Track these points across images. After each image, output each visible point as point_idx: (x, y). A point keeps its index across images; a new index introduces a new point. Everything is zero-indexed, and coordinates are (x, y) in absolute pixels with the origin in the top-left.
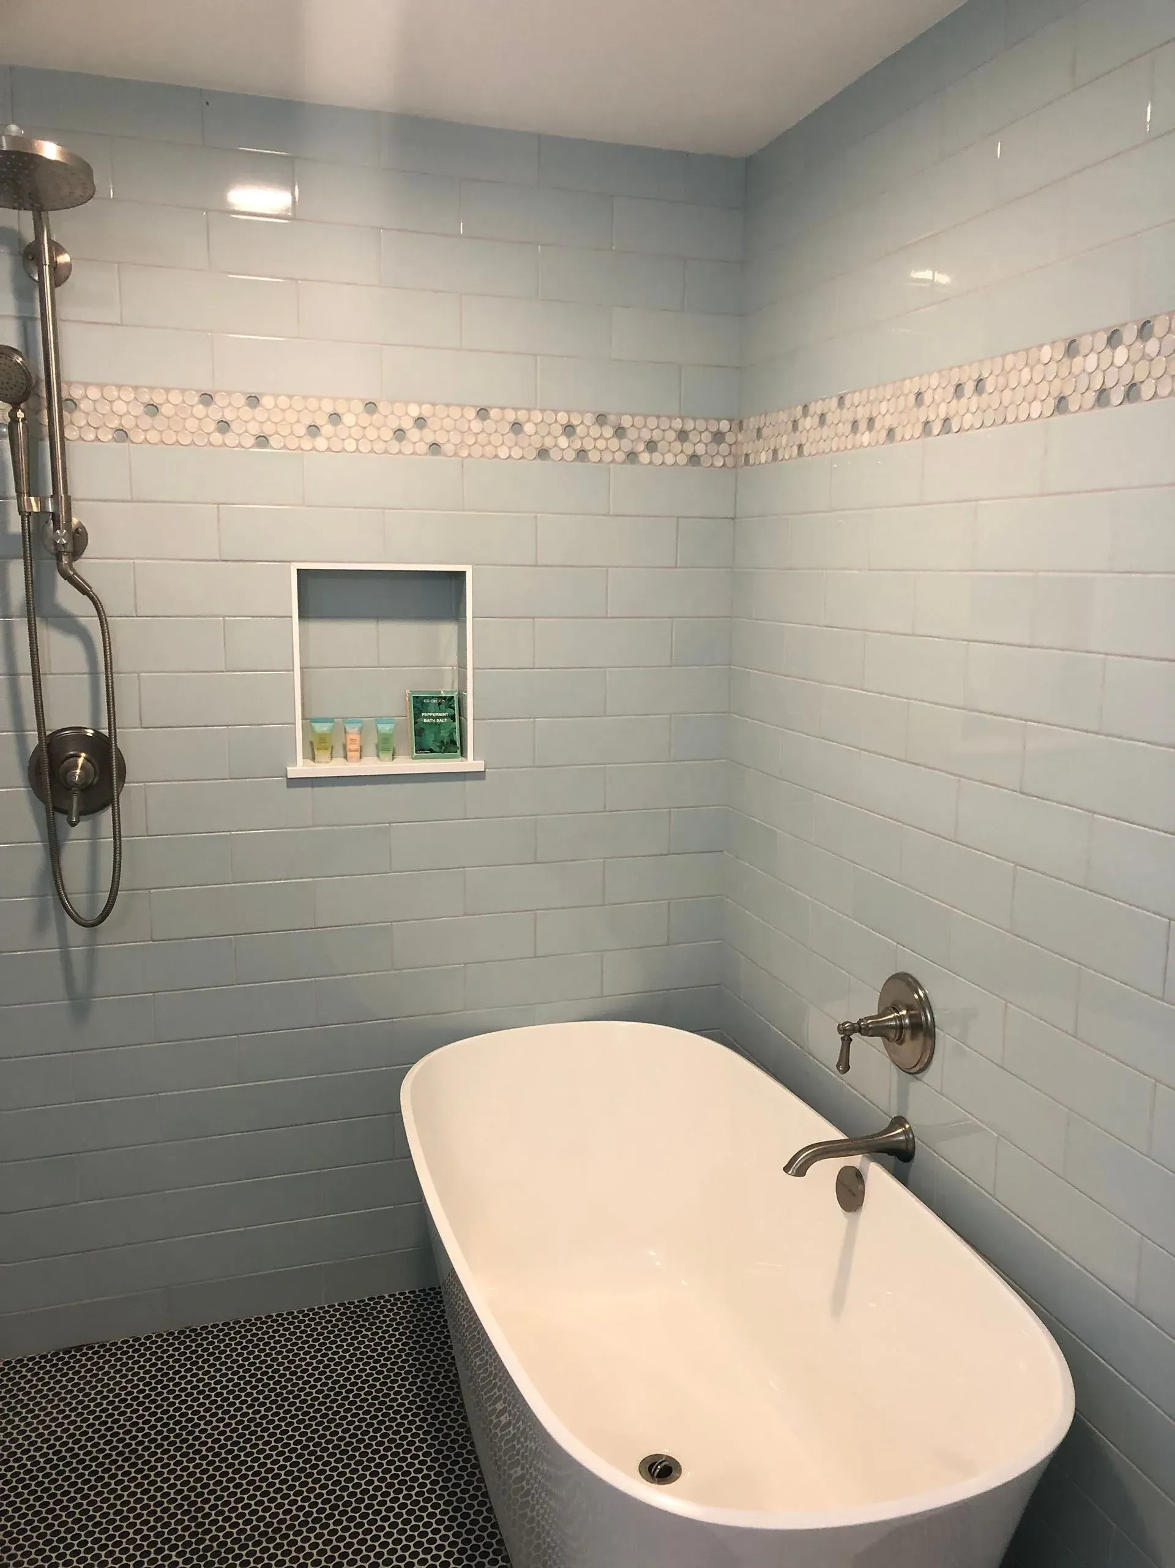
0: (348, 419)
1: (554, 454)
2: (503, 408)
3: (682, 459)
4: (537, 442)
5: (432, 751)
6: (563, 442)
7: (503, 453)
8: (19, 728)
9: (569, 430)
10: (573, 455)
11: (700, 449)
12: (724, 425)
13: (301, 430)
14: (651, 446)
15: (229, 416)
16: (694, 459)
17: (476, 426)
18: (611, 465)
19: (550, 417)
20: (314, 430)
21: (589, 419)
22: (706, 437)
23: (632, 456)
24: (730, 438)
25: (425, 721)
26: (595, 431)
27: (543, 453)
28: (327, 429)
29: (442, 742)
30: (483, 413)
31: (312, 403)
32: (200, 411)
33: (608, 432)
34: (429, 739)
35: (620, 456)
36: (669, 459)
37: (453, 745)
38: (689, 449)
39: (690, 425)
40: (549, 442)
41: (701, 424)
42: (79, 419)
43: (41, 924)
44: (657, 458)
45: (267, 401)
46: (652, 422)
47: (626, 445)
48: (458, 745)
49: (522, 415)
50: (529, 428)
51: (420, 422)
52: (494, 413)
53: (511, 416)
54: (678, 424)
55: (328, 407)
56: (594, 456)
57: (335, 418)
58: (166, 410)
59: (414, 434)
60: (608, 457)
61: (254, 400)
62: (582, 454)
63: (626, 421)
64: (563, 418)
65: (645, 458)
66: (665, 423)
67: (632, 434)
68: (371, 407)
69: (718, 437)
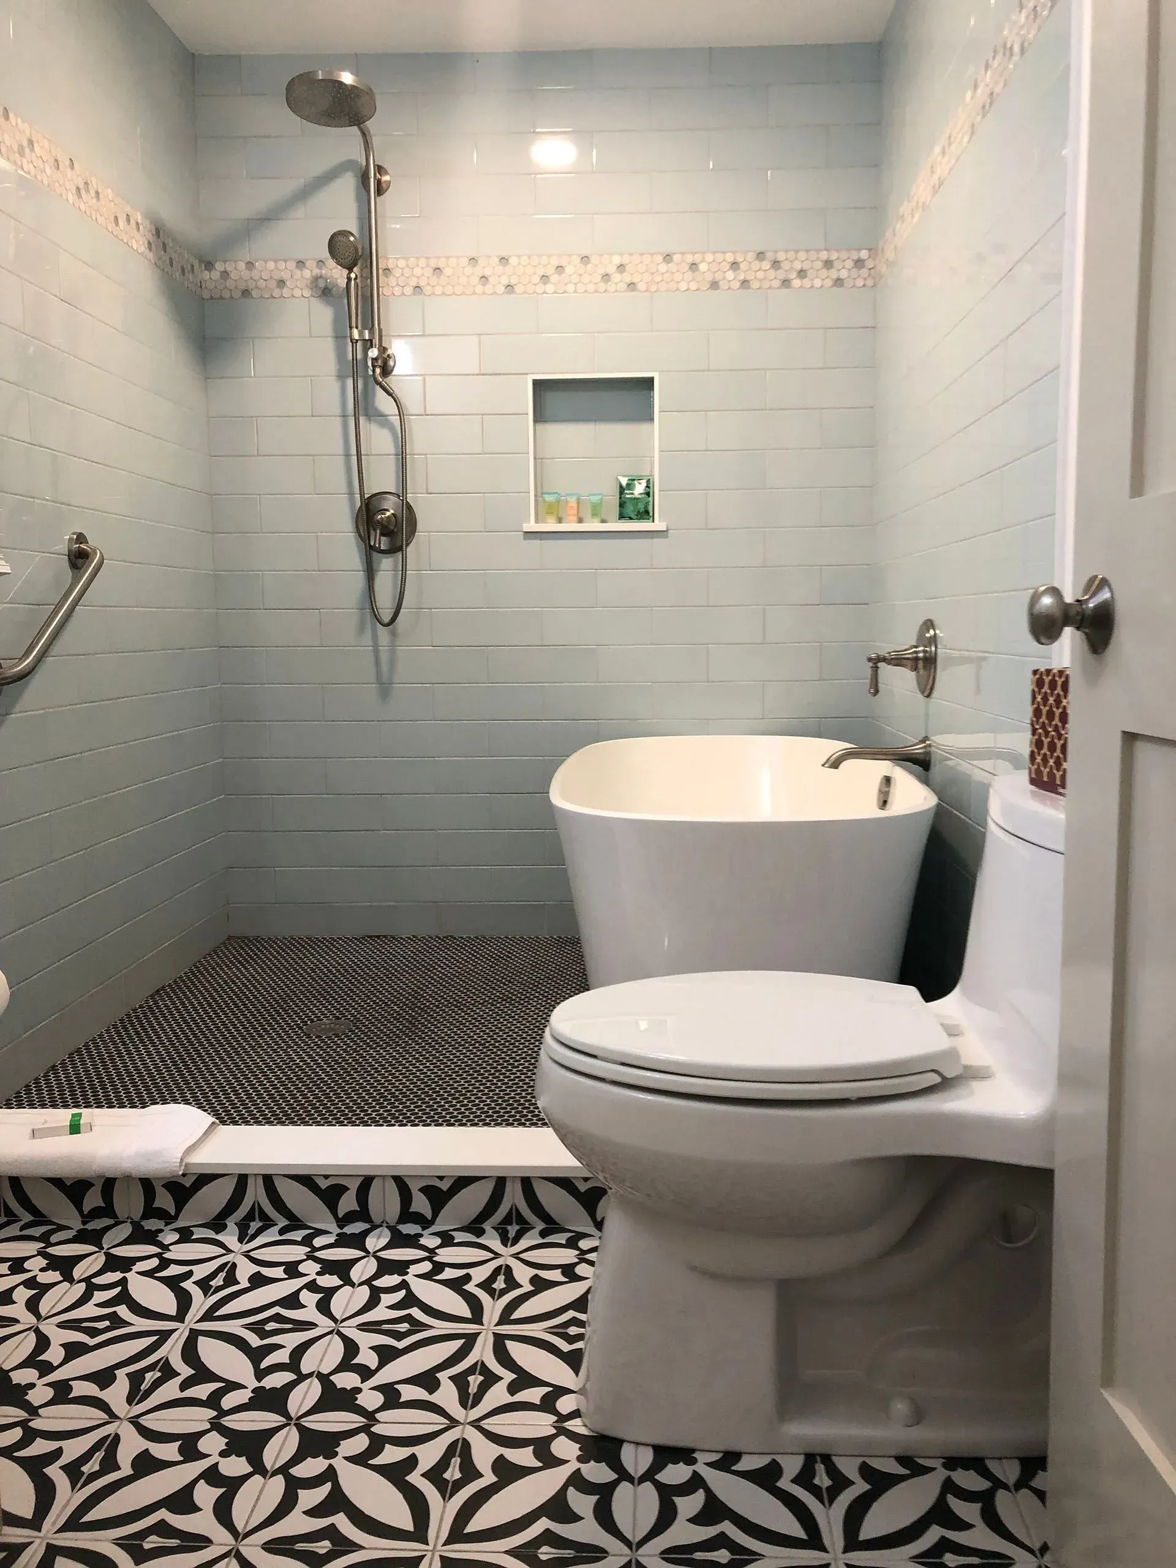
0: (569, 270)
1: (723, 285)
2: (683, 253)
3: (829, 283)
4: (709, 277)
5: (631, 518)
6: (730, 275)
7: (683, 286)
8: (351, 494)
9: (735, 265)
10: (738, 285)
11: (844, 274)
12: (864, 254)
13: (536, 279)
14: (802, 274)
15: (487, 273)
16: (838, 282)
17: (663, 268)
18: (769, 290)
19: (720, 257)
20: (545, 278)
21: (751, 256)
22: (849, 264)
23: (786, 283)
24: (870, 264)
25: (627, 496)
26: (756, 265)
27: (714, 285)
28: (555, 278)
29: (639, 512)
30: (668, 258)
31: (544, 260)
32: (469, 270)
33: (766, 265)
34: (630, 509)
35: (777, 283)
36: (818, 283)
37: (645, 514)
38: (834, 274)
39: (834, 256)
40: (718, 276)
41: (844, 255)
42: (392, 281)
43: (361, 628)
44: (807, 283)
45: (513, 261)
46: (802, 255)
47: (781, 274)
48: (651, 514)
49: (697, 258)
50: (703, 267)
51: (621, 268)
52: (677, 258)
53: (690, 259)
54: (824, 255)
55: (555, 262)
56: (755, 285)
57: (560, 269)
58: (448, 271)
59: (616, 277)
60: (766, 285)
61: (504, 260)
62: (745, 283)
63: (781, 256)
64: (730, 258)
65: (797, 283)
66: (813, 255)
67: (786, 265)
68: (585, 259)
69: (859, 263)
